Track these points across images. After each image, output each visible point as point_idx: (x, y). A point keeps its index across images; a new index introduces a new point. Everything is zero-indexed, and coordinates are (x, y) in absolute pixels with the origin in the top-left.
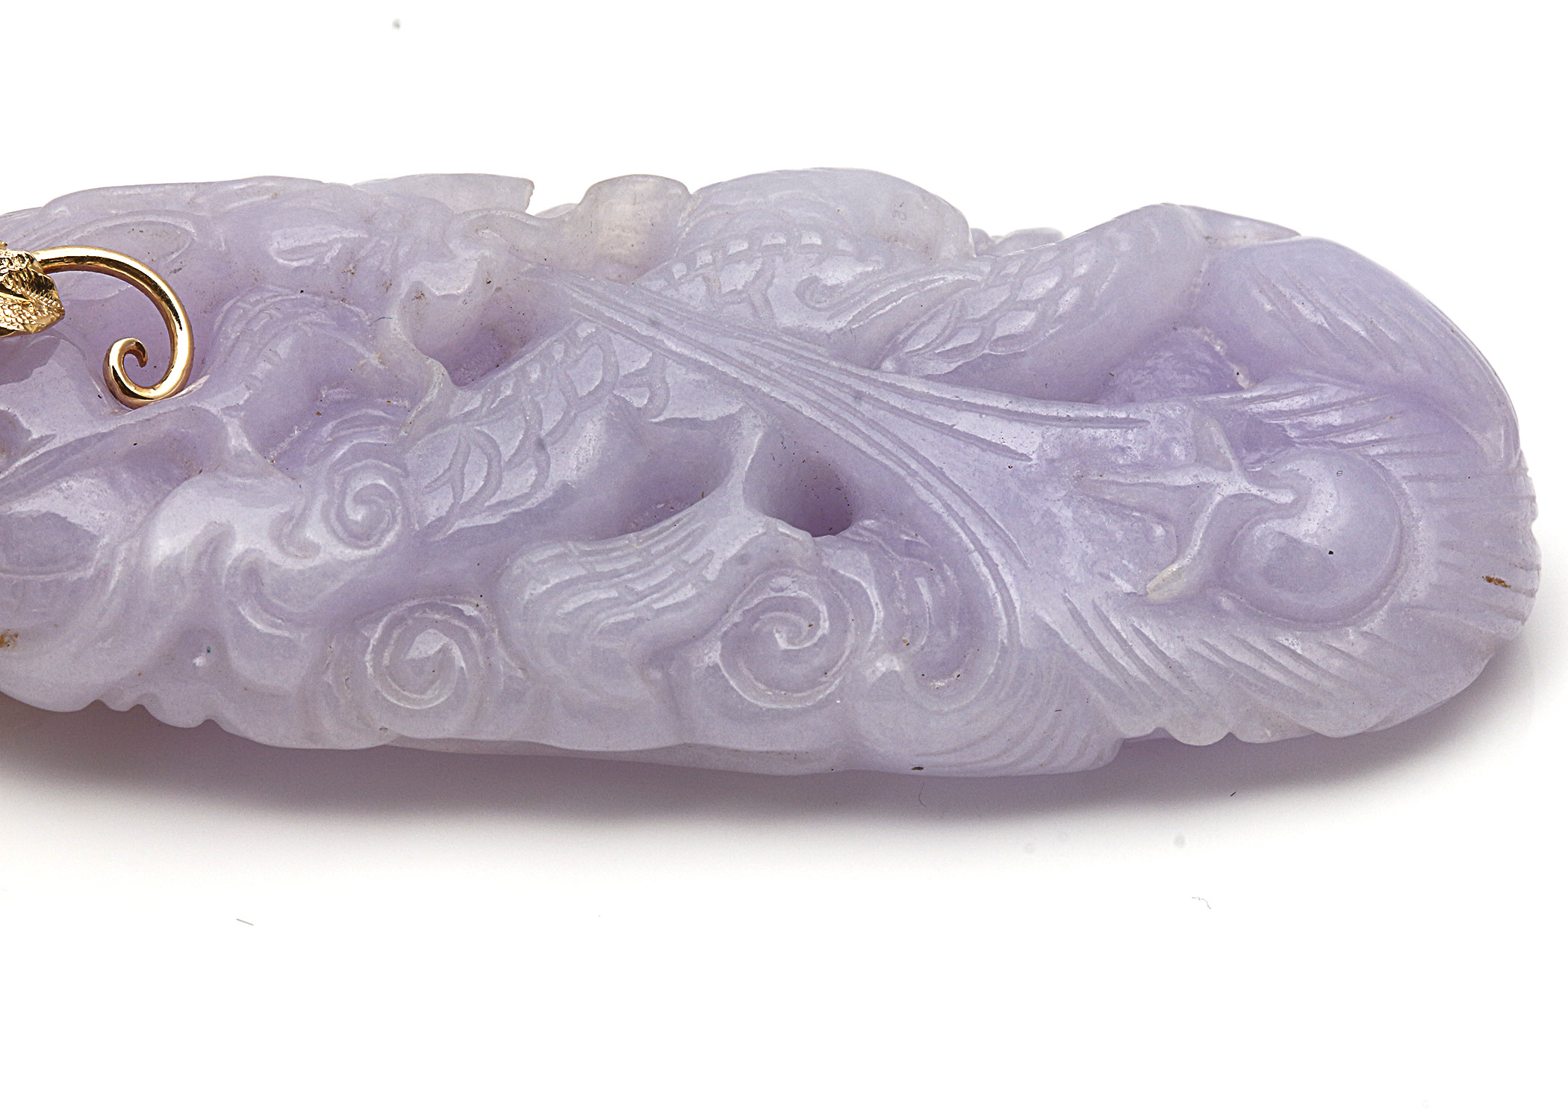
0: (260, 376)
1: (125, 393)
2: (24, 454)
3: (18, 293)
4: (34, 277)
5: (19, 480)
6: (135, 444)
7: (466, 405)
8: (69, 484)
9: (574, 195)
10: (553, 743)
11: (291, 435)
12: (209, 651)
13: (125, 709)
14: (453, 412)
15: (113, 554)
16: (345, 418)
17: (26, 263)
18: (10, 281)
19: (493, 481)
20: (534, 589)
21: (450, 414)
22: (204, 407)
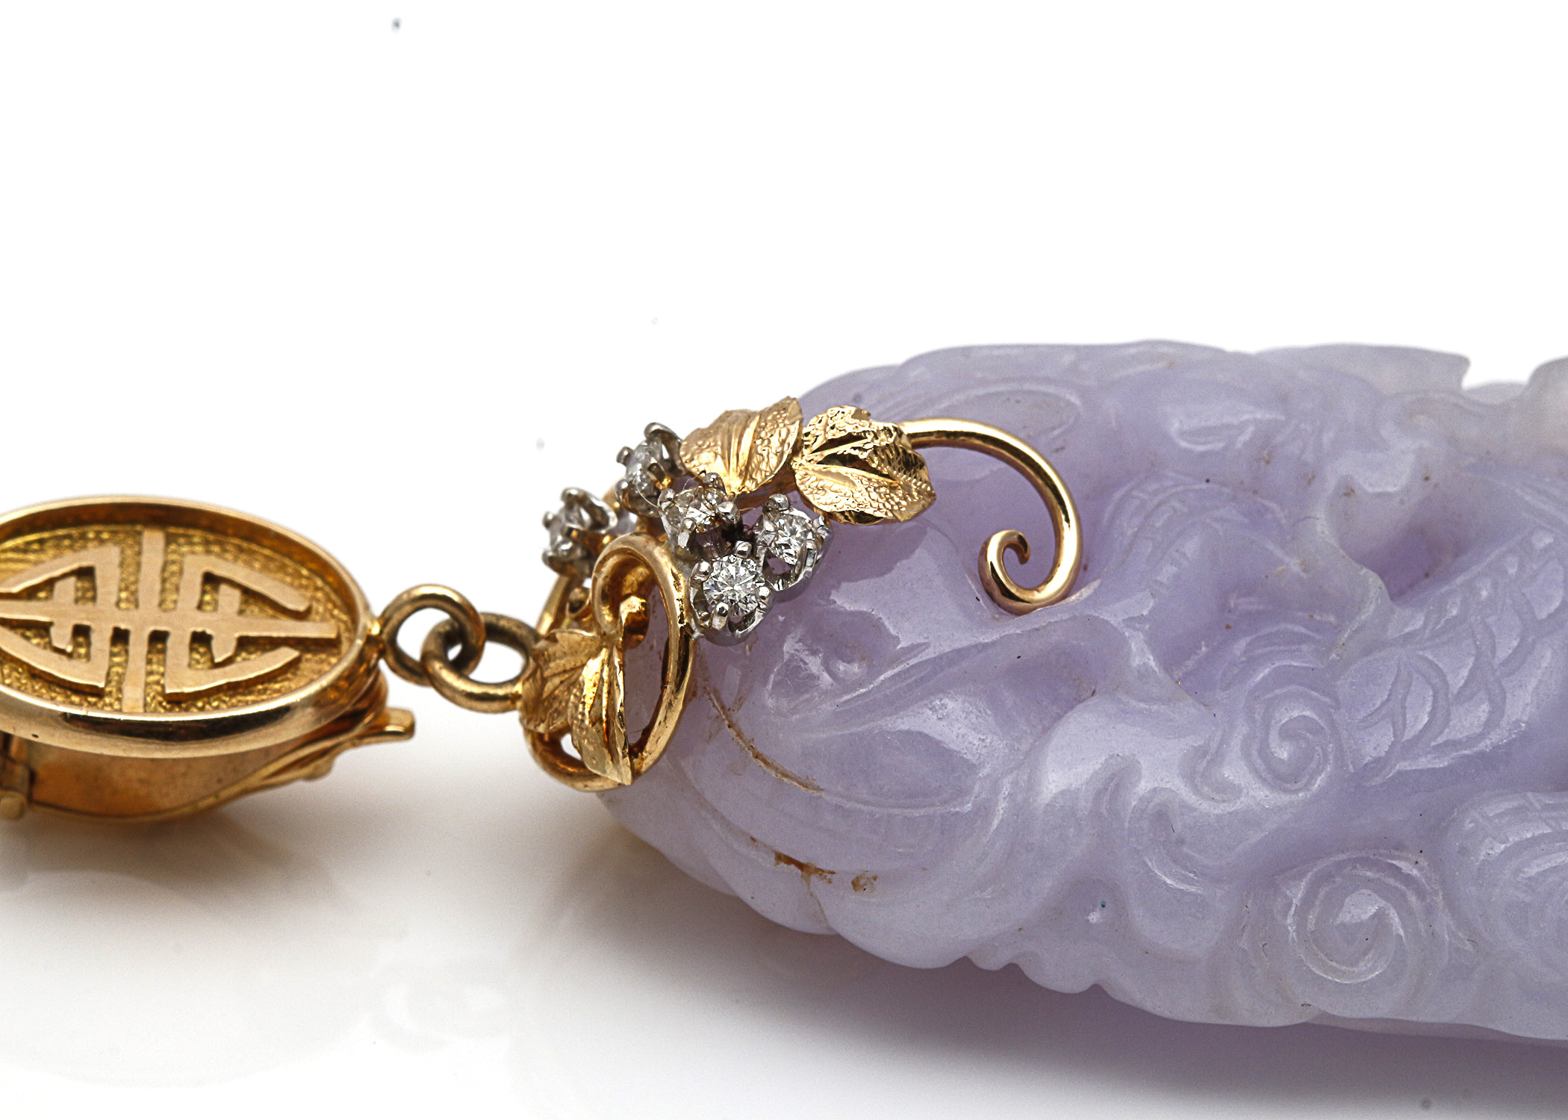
0: (1165, 581)
1: (1004, 595)
2: (891, 664)
3: (884, 473)
4: (902, 455)
5: (886, 696)
6: (1019, 657)
7: (1406, 625)
8: (942, 702)
9: (1520, 373)
10: (1503, 1029)
11: (1198, 651)
12: (1103, 906)
13: (994, 968)
14: (1392, 633)
15: (995, 788)
16: (1260, 634)
17: (893, 438)
18: (876, 459)
19: (1440, 717)
20: (1492, 849)
21: (1388, 634)
22: (1102, 617)
